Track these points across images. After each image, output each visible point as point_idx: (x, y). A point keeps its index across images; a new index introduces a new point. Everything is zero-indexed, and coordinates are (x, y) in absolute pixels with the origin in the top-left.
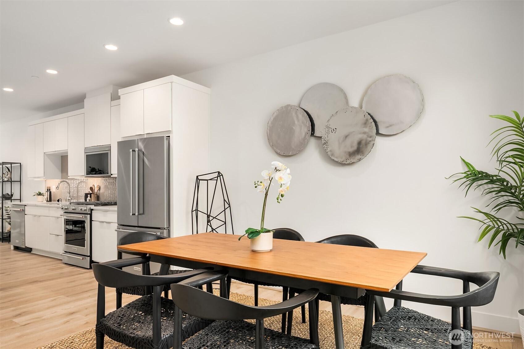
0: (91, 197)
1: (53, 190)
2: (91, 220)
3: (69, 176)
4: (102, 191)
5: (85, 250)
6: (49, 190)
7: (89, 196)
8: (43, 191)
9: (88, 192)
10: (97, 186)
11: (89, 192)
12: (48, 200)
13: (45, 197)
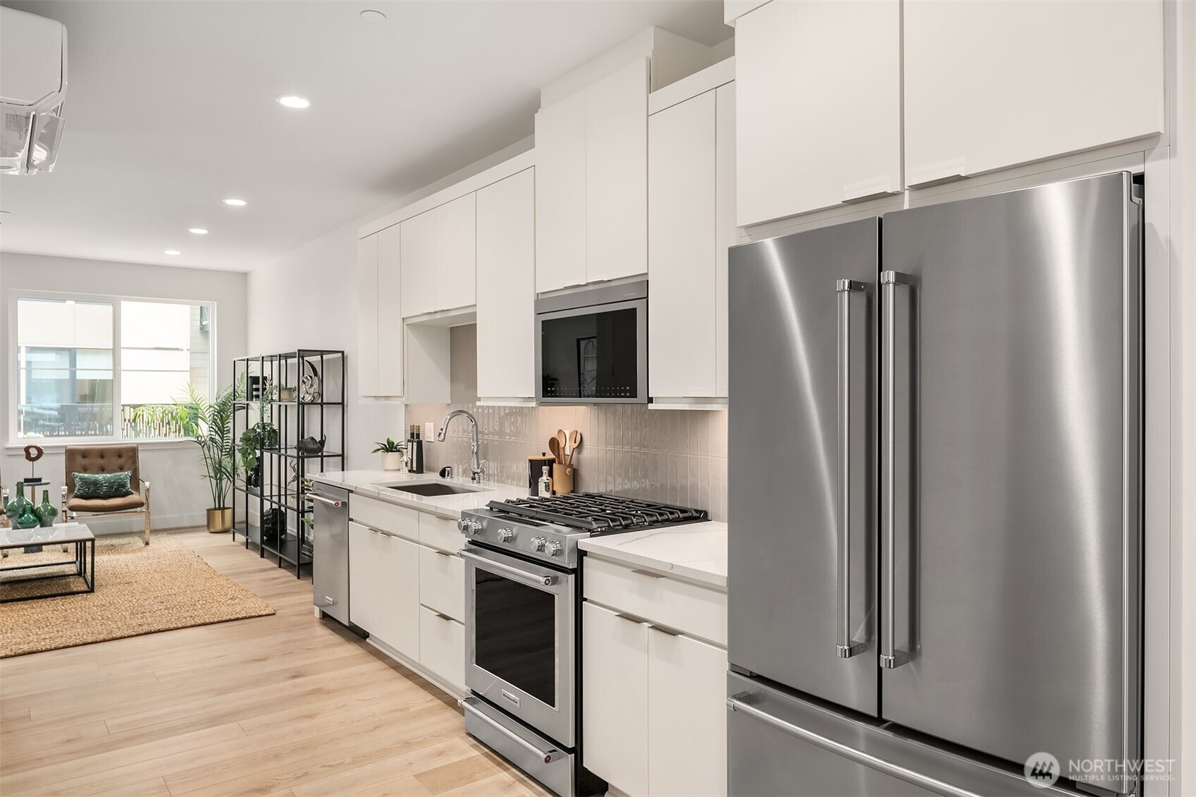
0: (551, 474)
1: (429, 434)
2: (579, 598)
3: (479, 399)
4: (587, 453)
5: (557, 719)
6: (415, 436)
7: (545, 469)
8: (400, 438)
9: (541, 457)
10: (571, 434)
11: (544, 454)
12: (415, 469)
13: (405, 458)
